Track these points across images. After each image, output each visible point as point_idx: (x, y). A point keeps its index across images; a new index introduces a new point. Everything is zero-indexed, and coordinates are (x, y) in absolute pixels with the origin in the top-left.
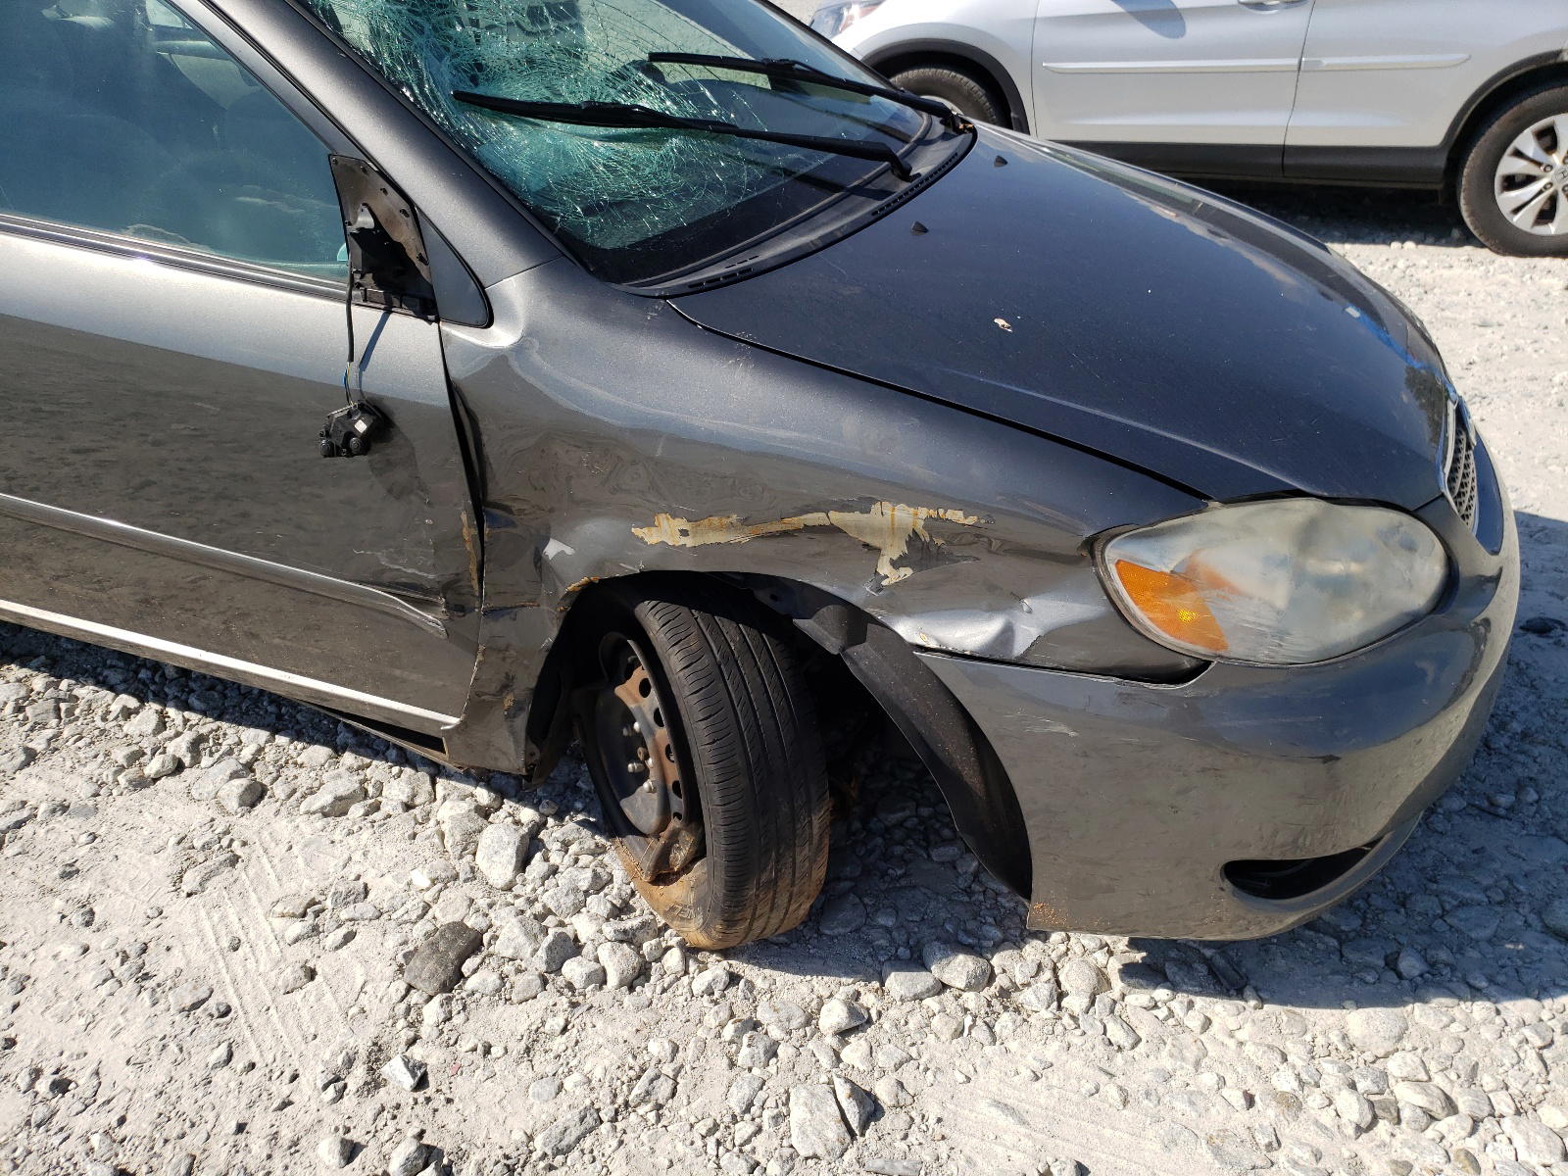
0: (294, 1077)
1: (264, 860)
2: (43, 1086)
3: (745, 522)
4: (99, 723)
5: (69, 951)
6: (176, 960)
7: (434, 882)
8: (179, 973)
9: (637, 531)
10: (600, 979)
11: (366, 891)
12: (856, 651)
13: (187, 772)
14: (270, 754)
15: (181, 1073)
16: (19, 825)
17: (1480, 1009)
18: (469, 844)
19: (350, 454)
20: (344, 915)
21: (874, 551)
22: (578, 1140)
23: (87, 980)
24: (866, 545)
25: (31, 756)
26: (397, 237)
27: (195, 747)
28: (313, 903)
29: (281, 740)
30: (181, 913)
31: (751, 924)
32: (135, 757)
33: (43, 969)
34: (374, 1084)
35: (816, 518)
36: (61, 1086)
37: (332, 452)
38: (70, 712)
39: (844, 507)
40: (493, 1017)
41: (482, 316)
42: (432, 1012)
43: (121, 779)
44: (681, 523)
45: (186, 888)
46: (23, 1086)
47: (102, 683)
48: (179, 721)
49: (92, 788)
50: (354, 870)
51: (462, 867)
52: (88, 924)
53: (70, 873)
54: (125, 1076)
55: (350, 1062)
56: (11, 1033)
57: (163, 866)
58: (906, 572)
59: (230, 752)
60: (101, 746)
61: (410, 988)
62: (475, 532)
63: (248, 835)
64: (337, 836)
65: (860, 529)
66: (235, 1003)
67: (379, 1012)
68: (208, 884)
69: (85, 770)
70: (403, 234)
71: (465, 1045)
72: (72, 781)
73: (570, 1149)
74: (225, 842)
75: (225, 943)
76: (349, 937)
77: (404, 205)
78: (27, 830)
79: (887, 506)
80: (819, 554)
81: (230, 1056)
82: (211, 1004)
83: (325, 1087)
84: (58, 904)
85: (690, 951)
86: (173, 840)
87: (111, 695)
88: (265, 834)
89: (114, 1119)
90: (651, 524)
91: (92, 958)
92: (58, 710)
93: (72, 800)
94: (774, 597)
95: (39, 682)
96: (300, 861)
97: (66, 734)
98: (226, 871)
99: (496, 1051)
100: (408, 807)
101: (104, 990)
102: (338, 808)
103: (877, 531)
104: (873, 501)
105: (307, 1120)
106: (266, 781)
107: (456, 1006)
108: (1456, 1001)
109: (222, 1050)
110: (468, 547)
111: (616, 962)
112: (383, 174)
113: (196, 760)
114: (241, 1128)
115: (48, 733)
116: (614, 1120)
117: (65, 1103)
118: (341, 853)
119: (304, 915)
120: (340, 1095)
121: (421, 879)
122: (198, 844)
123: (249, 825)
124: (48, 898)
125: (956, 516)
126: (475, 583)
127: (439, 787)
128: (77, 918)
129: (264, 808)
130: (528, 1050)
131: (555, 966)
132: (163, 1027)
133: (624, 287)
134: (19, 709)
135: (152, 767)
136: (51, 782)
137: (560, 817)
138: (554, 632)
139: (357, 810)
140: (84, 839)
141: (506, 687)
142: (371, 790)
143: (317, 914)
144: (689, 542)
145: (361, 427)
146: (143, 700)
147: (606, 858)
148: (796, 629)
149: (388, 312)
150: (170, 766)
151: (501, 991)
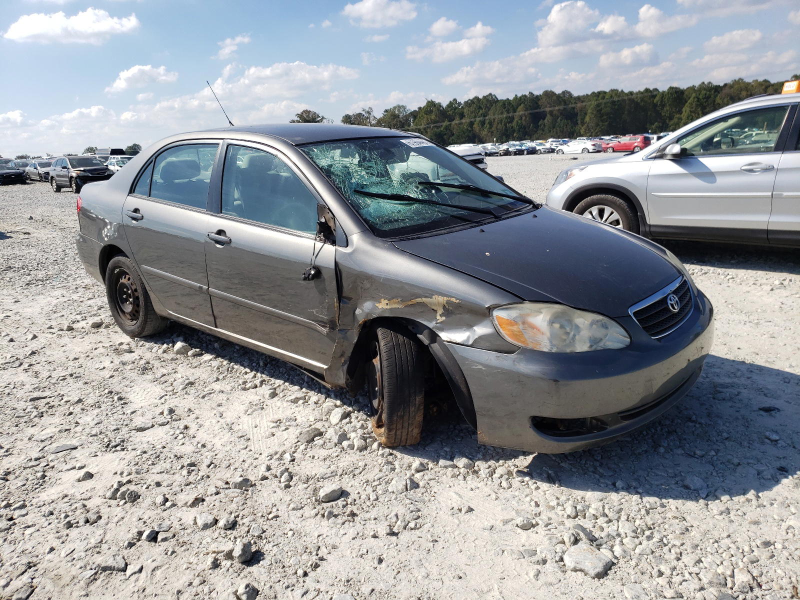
0: (261, 454)
1: (271, 410)
2: (199, 445)
3: (402, 301)
4: (238, 375)
5: (214, 421)
6: (240, 427)
7: (315, 420)
8: (239, 430)
9: (377, 305)
10: (352, 447)
11: (296, 420)
12: (432, 345)
13: (257, 389)
14: (282, 387)
15: (234, 449)
16: (210, 393)
17: (636, 498)
18: (329, 412)
19: (309, 280)
20: (287, 424)
21: (435, 311)
22: (329, 477)
23: (216, 428)
24: (433, 309)
25: (218, 379)
26: (330, 225)
27: (262, 382)
28: (280, 420)
29: (287, 384)
30: (245, 418)
31: (396, 432)
32: (245, 383)
33: (207, 424)
34: (281, 459)
35: (419, 300)
36: (204, 446)
37: (305, 279)
38: (231, 371)
39: (426, 297)
40: (318, 451)
41: (345, 245)
42: (302, 447)
43: (239, 387)
44: (386, 301)
45: (248, 413)
46: (195, 445)
47: (242, 365)
48: (260, 377)
49: (231, 388)
50: (294, 415)
51: (324, 418)
52: (221, 417)
53: (219, 405)
54: (221, 447)
55: (276, 453)
56: (195, 435)
57: (243, 408)
58: (444, 318)
59: (271, 385)
60: (236, 380)
61: (298, 441)
62: (338, 305)
63: (269, 404)
64: (293, 407)
65: (431, 304)
66: (251, 438)
67: (288, 445)
68: (254, 413)
69: (231, 385)
70: (331, 224)
71: (308, 455)
72: (226, 386)
73: (326, 478)
74: (262, 404)
75: (253, 425)
76: (287, 429)
77: (333, 217)
78: (212, 395)
79: (437, 296)
80: (422, 312)
81: (246, 448)
82: (245, 438)
83: (268, 456)
84: (215, 412)
85: (380, 445)
86: (249, 402)
87: (243, 368)
88: (273, 405)
89: (214, 454)
90: (380, 302)
91: (219, 424)
92: (228, 370)
93: (225, 390)
94: (413, 328)
95: (225, 362)
96: (281, 412)
97: (229, 376)
98: (260, 411)
99: (316, 458)
100: (316, 403)
101: (220, 430)
102: (295, 401)
103: (435, 305)
104: (433, 295)
105: (261, 462)
106: (278, 393)
107: (309, 447)
108: (628, 494)
109: (245, 446)
110: (336, 309)
111: (357, 443)
112: (329, 209)
113: (261, 386)
114: (244, 461)
115: (224, 375)
116: (341, 475)
117: (204, 450)
118: (292, 411)
119: (277, 422)
120: (271, 459)
121: (312, 419)
122: (254, 404)
123: (270, 402)
124: (212, 410)
125: (454, 300)
126: (337, 321)
127: (327, 400)
128: (218, 415)
129: (276, 399)
130: (325, 459)
131: (340, 442)
132: (232, 439)
133: (383, 239)
134: (218, 368)
135: (248, 385)
136: (221, 386)
137: (359, 411)
138: (357, 339)
139: (301, 402)
140: (225, 399)
141: (342, 355)
142: (307, 397)
143: (280, 423)
144: (388, 307)
145: (313, 272)
146: (252, 371)
147: (367, 422)
148: (418, 338)
149: (325, 243)
150: (253, 385)
151: (323, 446)
